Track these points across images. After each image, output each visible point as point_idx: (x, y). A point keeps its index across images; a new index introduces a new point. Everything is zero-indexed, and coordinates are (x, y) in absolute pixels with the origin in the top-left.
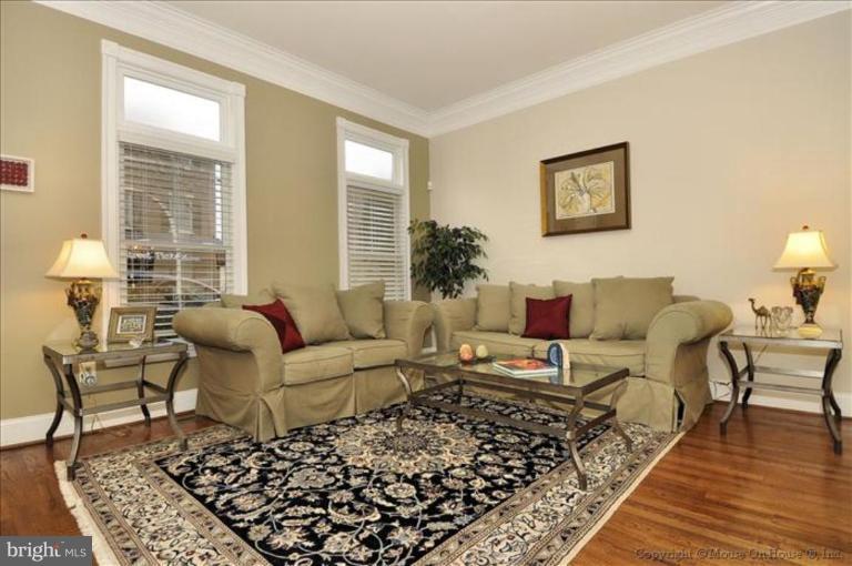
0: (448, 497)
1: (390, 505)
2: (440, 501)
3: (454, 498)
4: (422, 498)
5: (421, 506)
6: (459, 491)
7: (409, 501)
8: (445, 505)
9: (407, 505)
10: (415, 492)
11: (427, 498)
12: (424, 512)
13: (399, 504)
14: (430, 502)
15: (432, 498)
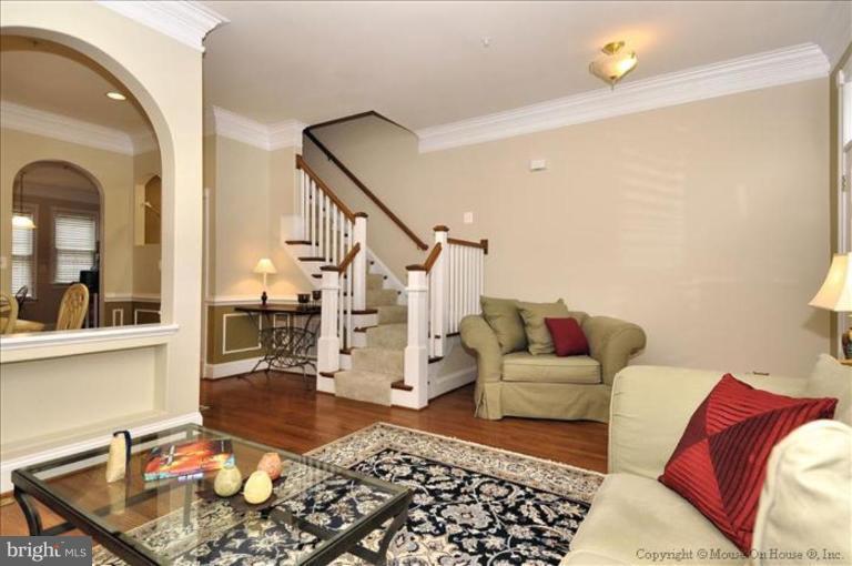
0: (328, 504)
1: (378, 494)
2: (334, 501)
3: (322, 504)
4: (351, 502)
5: (352, 495)
6: (317, 510)
7: (361, 498)
8: (331, 497)
9: (363, 495)
10: (358, 507)
11: (347, 502)
12: (349, 491)
13: (370, 495)
14: (345, 499)
15: (342, 503)
